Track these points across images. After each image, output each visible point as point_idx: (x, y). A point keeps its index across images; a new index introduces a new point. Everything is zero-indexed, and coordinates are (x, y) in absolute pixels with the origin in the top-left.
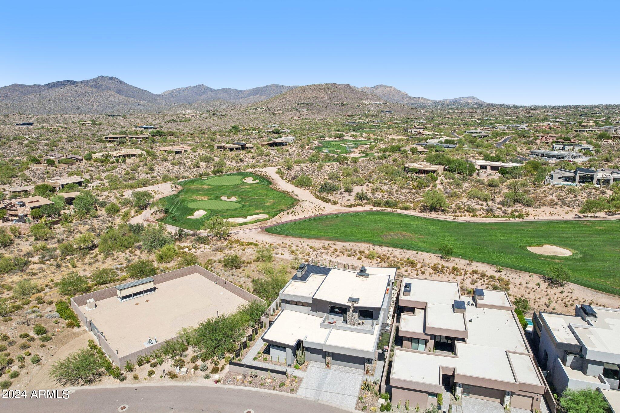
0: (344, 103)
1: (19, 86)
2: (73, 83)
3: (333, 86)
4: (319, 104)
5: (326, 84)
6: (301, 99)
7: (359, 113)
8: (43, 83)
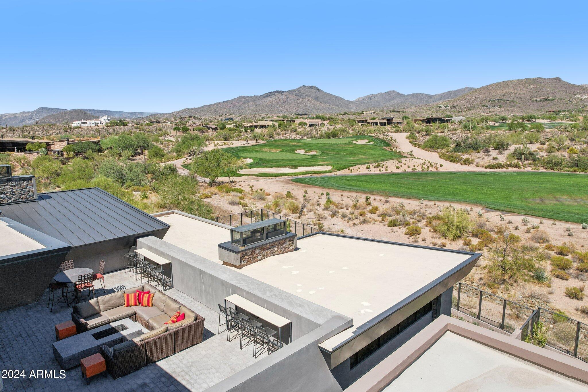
0: (550, 98)
2: (281, 92)
4: (515, 100)
5: (528, 79)
6: (494, 96)
7: (571, 108)
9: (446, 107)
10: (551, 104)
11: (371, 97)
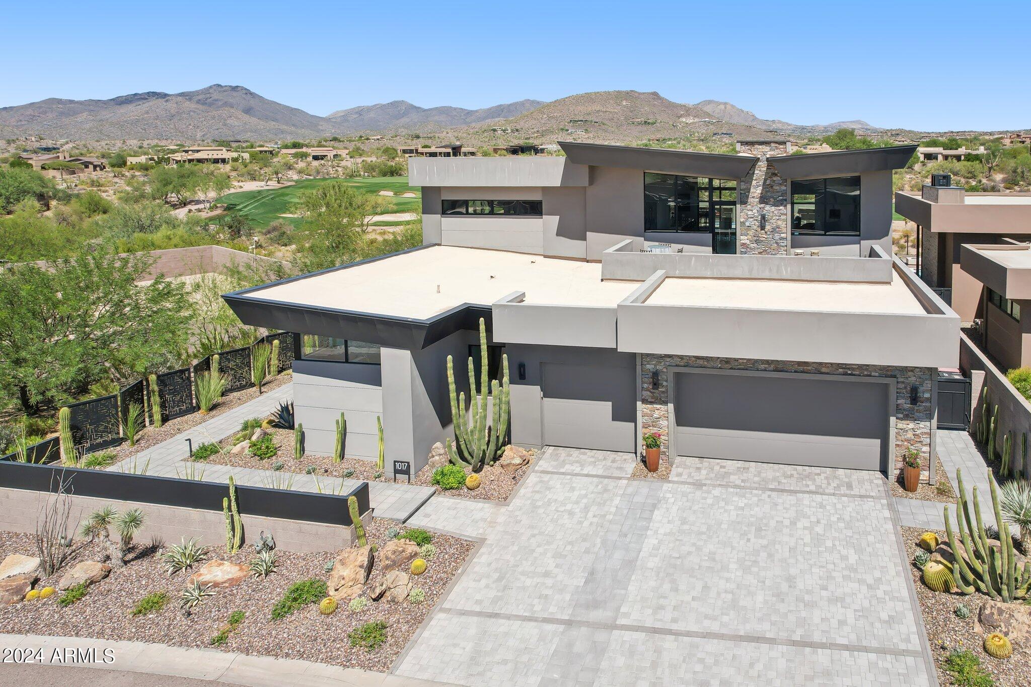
0: (650, 121)
1: (60, 101)
2: (164, 96)
3: (630, 95)
4: (605, 122)
6: (575, 115)
7: (678, 136)
9: (504, 131)
10: (653, 129)
11: (360, 112)
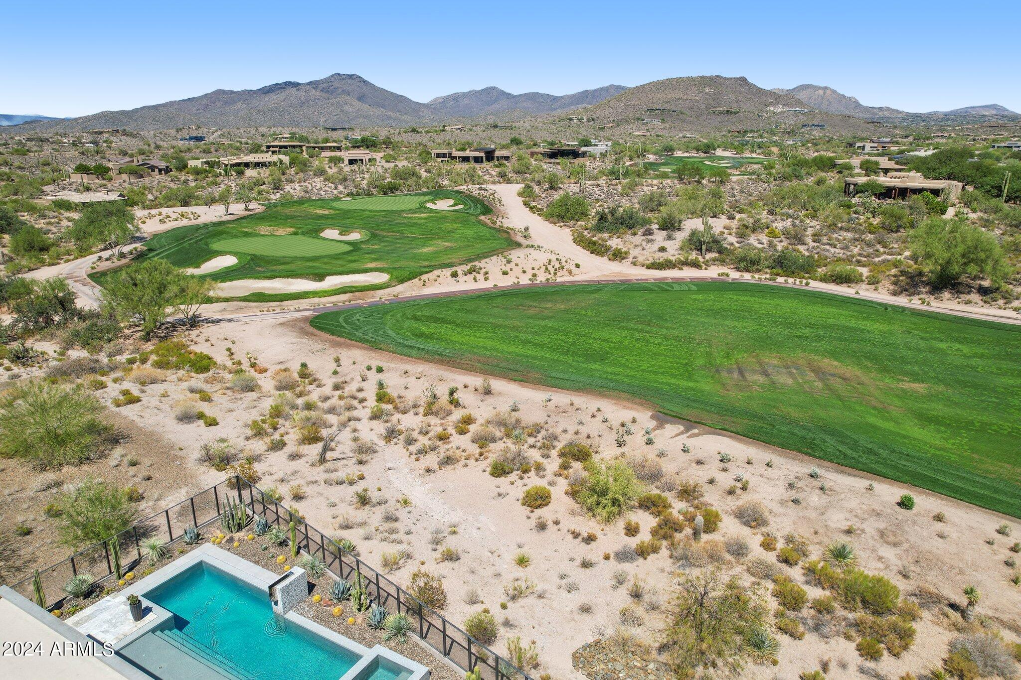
0: (733, 110)
1: (223, 92)
2: (295, 85)
3: (714, 81)
4: (684, 111)
5: (703, 77)
6: (653, 103)
7: (760, 127)
8: (255, 87)
9: (580, 120)
10: (735, 119)
11: (456, 98)
